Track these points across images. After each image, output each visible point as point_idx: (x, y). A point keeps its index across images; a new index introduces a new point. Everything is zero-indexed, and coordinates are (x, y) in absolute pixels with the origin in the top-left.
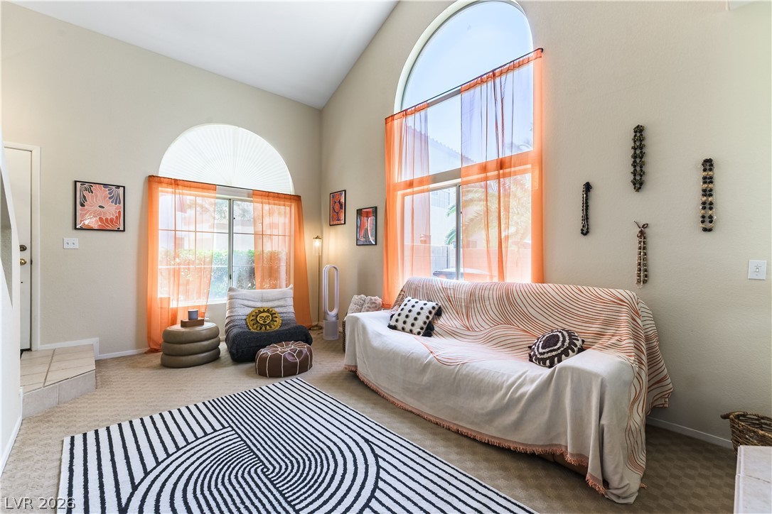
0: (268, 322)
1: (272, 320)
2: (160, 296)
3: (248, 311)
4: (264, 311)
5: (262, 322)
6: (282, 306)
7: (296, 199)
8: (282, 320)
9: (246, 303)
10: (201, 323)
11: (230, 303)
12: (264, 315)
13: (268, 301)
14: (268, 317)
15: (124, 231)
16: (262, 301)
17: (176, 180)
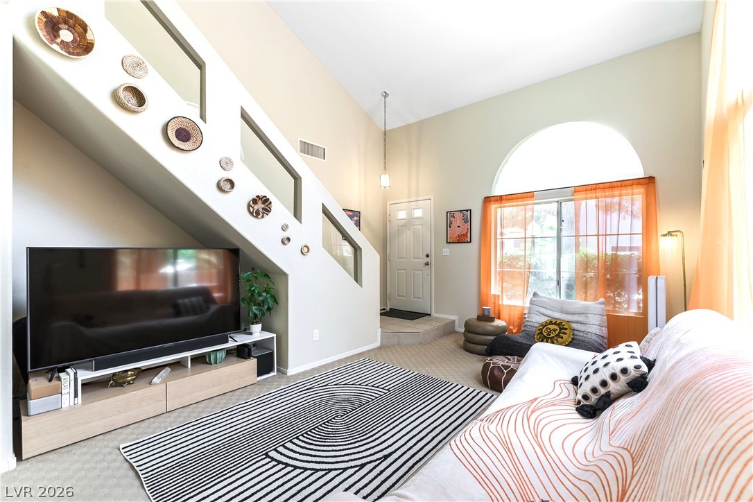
0: (552, 335)
1: (558, 335)
2: (493, 292)
3: (543, 319)
4: (555, 324)
5: (545, 334)
6: (581, 323)
7: (649, 181)
8: (573, 339)
9: (543, 310)
10: (492, 320)
11: (530, 308)
12: (552, 327)
13: (567, 313)
14: (555, 330)
15: (470, 242)
16: (562, 312)
17: (501, 196)
